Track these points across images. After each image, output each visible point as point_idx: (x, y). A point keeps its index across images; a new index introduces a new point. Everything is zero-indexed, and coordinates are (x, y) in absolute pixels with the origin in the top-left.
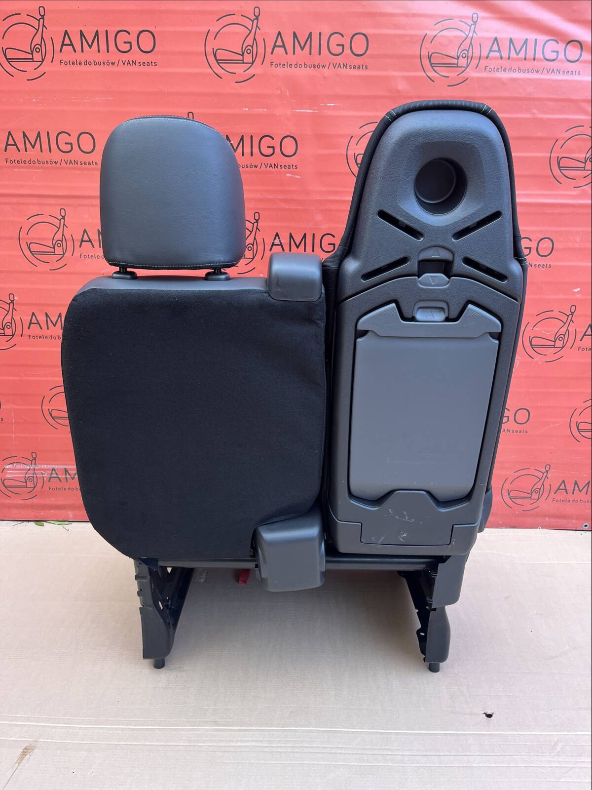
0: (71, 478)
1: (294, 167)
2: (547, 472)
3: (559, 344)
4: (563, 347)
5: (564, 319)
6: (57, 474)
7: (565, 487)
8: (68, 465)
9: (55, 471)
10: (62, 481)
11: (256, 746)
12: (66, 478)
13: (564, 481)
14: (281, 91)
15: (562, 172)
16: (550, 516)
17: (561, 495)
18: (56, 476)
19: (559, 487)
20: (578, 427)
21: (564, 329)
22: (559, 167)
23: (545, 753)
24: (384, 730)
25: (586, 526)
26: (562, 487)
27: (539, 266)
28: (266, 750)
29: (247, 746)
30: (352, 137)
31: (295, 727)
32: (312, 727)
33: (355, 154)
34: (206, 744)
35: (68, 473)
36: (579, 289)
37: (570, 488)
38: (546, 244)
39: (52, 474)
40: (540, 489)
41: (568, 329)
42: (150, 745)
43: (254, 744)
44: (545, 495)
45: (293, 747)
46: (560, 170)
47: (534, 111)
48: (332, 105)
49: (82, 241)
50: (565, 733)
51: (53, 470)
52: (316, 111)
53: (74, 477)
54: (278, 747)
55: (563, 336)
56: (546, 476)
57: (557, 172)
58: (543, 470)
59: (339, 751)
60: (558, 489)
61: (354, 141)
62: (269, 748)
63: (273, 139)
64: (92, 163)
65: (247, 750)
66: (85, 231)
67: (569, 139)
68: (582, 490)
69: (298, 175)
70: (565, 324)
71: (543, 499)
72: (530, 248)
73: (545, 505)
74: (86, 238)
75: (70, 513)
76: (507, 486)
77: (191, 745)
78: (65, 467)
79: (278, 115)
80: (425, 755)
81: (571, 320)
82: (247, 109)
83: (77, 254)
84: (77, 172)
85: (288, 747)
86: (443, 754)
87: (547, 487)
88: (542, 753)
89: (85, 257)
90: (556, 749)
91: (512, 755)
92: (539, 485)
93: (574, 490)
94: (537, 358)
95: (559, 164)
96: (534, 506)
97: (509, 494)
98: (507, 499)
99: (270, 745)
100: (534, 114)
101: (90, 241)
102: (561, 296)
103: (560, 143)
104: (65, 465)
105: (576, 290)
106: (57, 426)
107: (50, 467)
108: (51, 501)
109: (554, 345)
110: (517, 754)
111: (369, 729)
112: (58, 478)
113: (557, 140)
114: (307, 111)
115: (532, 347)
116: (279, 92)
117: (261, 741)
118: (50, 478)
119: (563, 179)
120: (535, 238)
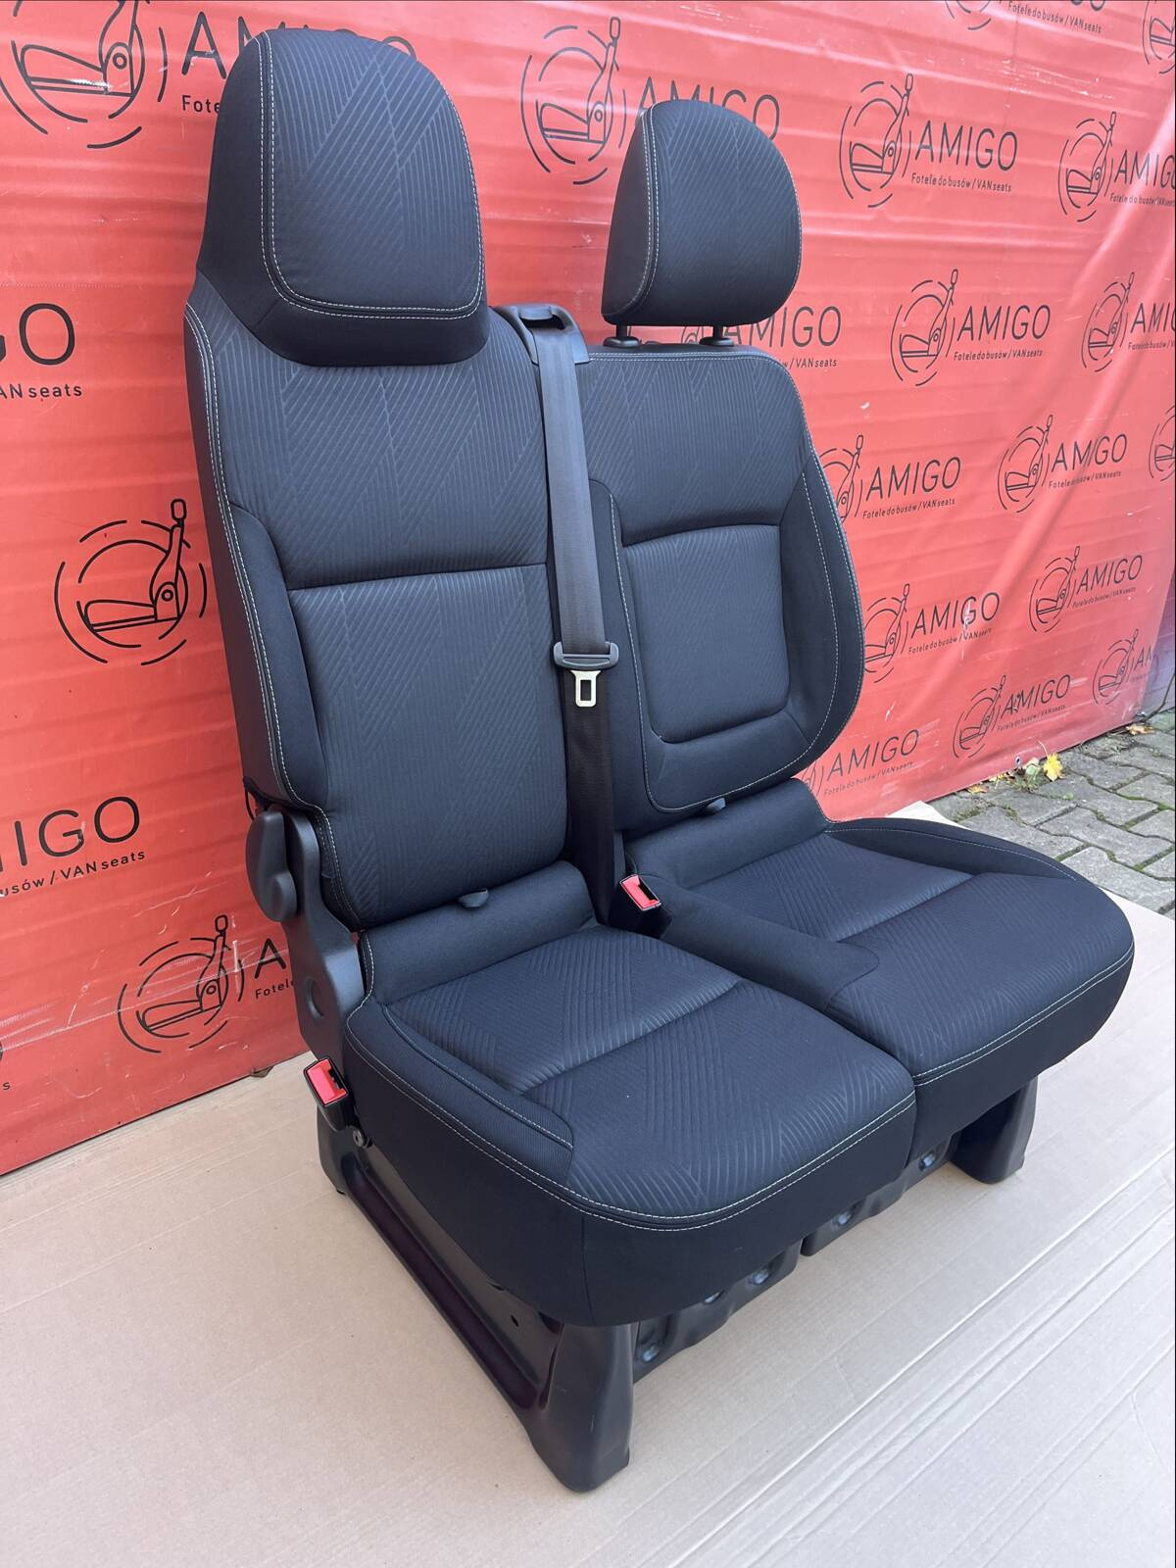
11: (862, 1468)
28: (882, 1462)
29: (848, 1480)
36: (867, 405)
45: (911, 1425)
54: (892, 1443)
62: (882, 1456)
72: (811, 329)
77: (762, 1553)
85: (904, 1431)
99: (879, 1449)
103: (854, 113)
105: (864, 407)
117: (859, 1453)
120: (818, 307)
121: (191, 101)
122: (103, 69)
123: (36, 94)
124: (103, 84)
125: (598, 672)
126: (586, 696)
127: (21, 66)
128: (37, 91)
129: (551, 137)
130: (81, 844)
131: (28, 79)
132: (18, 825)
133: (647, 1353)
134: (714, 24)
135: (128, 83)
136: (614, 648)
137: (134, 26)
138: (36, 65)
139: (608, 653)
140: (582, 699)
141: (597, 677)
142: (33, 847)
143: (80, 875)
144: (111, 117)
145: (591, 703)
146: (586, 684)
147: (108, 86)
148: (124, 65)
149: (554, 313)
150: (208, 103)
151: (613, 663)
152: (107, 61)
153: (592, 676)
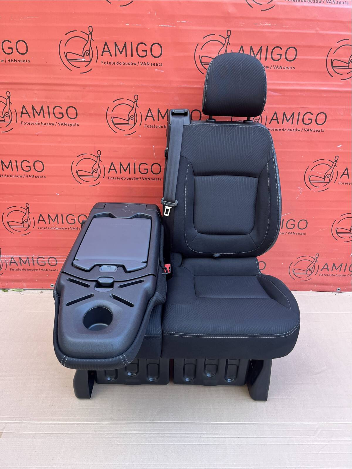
0: (24, 263)
1: (160, 65)
2: (317, 258)
3: (327, 180)
4: (329, 182)
5: (331, 164)
6: (14, 260)
7: (327, 267)
8: (21, 255)
9: (13, 259)
10: (18, 265)
11: (137, 434)
12: (21, 263)
13: (327, 263)
14: (151, 12)
15: (333, 70)
16: (318, 284)
17: (325, 272)
18: (14, 262)
19: (324, 267)
20: (336, 231)
21: (331, 171)
22: (332, 66)
23: (311, 436)
24: (214, 421)
25: (339, 289)
26: (326, 267)
27: (317, 131)
28: (142, 436)
29: (130, 434)
30: (198, 44)
31: (160, 421)
32: (171, 421)
33: (200, 56)
34: (106, 433)
35: (22, 260)
36: (341, 146)
37: (330, 267)
38: (322, 117)
39: (11, 260)
40: (312, 268)
41: (333, 171)
42: (72, 434)
43: (135, 432)
44: (315, 272)
45: (159, 434)
46: (333, 68)
47: (318, 29)
48: (184, 22)
49: (22, 113)
50: (323, 423)
51: (12, 258)
52: (174, 26)
53: (26, 263)
54: (149, 434)
55: (329, 175)
56: (316, 261)
57: (330, 69)
58: (315, 257)
59: (187, 436)
60: (323, 268)
61: (199, 47)
62: (144, 434)
63: (146, 45)
64: (26, 61)
65: (130, 436)
66: (24, 106)
67: (339, 48)
68: (337, 268)
69: (163, 70)
70: (331, 167)
71: (313, 274)
72: (312, 119)
73: (315, 277)
74: (24, 111)
75: (24, 284)
76: (292, 266)
77: (96, 433)
78: (20, 256)
79: (149, 28)
80: (238, 437)
81: (335, 165)
82: (128, 24)
83: (19, 122)
84: (16, 67)
85: (155, 433)
86: (249, 437)
87: (316, 267)
88: (309, 436)
89: (25, 124)
90: (317, 433)
91: (291, 437)
92: (312, 266)
93: (333, 269)
94: (313, 189)
95: (332, 64)
96: (309, 278)
97: (293, 271)
98: (292, 274)
99: (145, 433)
100: (317, 30)
101: (27, 113)
102: (330, 150)
103: (333, 50)
104: (19, 255)
105: (339, 146)
106: (13, 231)
107: (10, 256)
108: (12, 277)
109: (324, 181)
110: (293, 436)
111: (205, 421)
112: (16, 263)
113: (332, 48)
114: (168, 26)
115: (310, 182)
116: (149, 12)
117: (140, 430)
118: (11, 263)
119: (334, 74)
120: (315, 112)
121: (104, 62)
122: (84, 56)
123: (69, 63)
124: (84, 59)
125: (171, 207)
126: (167, 213)
127: (66, 57)
128: (70, 62)
129: (204, 65)
130: (75, 223)
131: (67, 59)
132: (62, 215)
133: (109, 378)
134: (268, 27)
135: (89, 59)
136: (176, 201)
137: (90, 46)
138: (69, 56)
139: (175, 203)
140: (166, 213)
141: (171, 209)
142: (65, 221)
143: (74, 230)
144: (85, 66)
145: (168, 215)
146: (167, 210)
147: (85, 60)
148: (88, 55)
149: (186, 111)
150: (108, 62)
151: (175, 206)
152: (84, 54)
153: (169, 208)
